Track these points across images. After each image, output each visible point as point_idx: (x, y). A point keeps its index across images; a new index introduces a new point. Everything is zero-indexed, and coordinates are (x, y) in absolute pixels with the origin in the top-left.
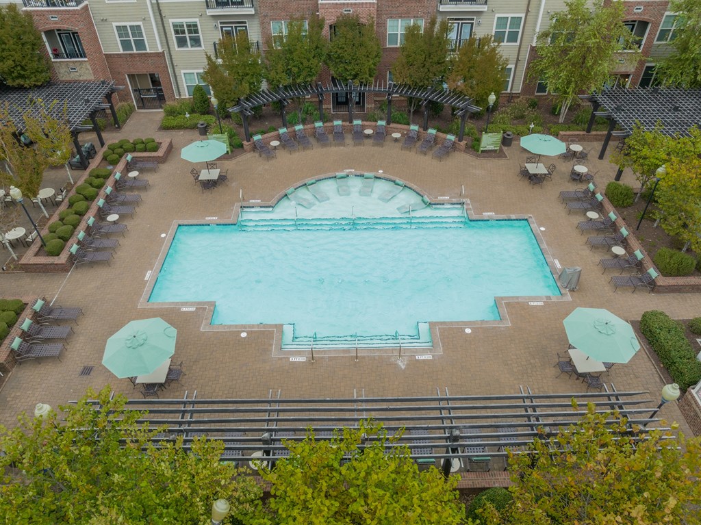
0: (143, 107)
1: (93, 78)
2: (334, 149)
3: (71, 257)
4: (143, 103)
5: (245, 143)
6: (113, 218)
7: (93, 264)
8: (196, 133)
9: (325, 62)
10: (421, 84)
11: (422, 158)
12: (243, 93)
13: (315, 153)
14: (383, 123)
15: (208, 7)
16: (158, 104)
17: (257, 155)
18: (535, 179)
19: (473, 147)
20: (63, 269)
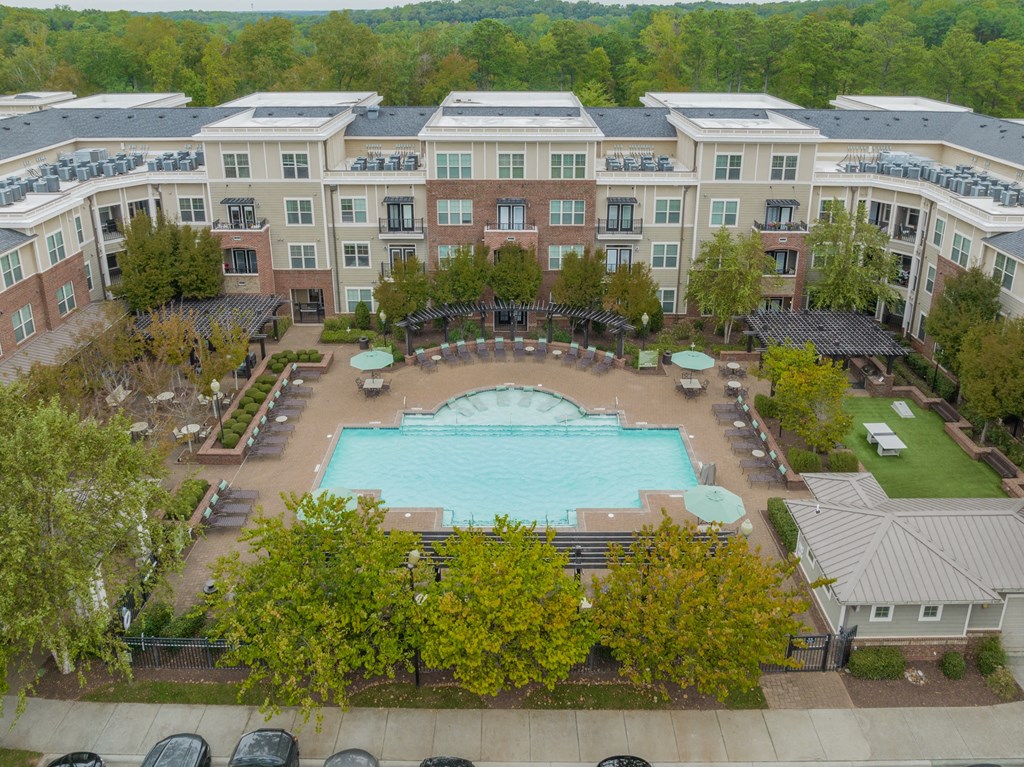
0: (301, 322)
1: (259, 292)
2: (494, 365)
3: (247, 448)
4: (301, 317)
5: (407, 356)
6: (281, 419)
7: (263, 458)
8: (357, 347)
9: (489, 284)
10: (579, 304)
11: (582, 373)
12: (411, 310)
13: (476, 367)
14: (544, 341)
15: (380, 232)
16: (316, 318)
17: (418, 368)
18: (690, 394)
19: (632, 365)
20: (236, 461)
